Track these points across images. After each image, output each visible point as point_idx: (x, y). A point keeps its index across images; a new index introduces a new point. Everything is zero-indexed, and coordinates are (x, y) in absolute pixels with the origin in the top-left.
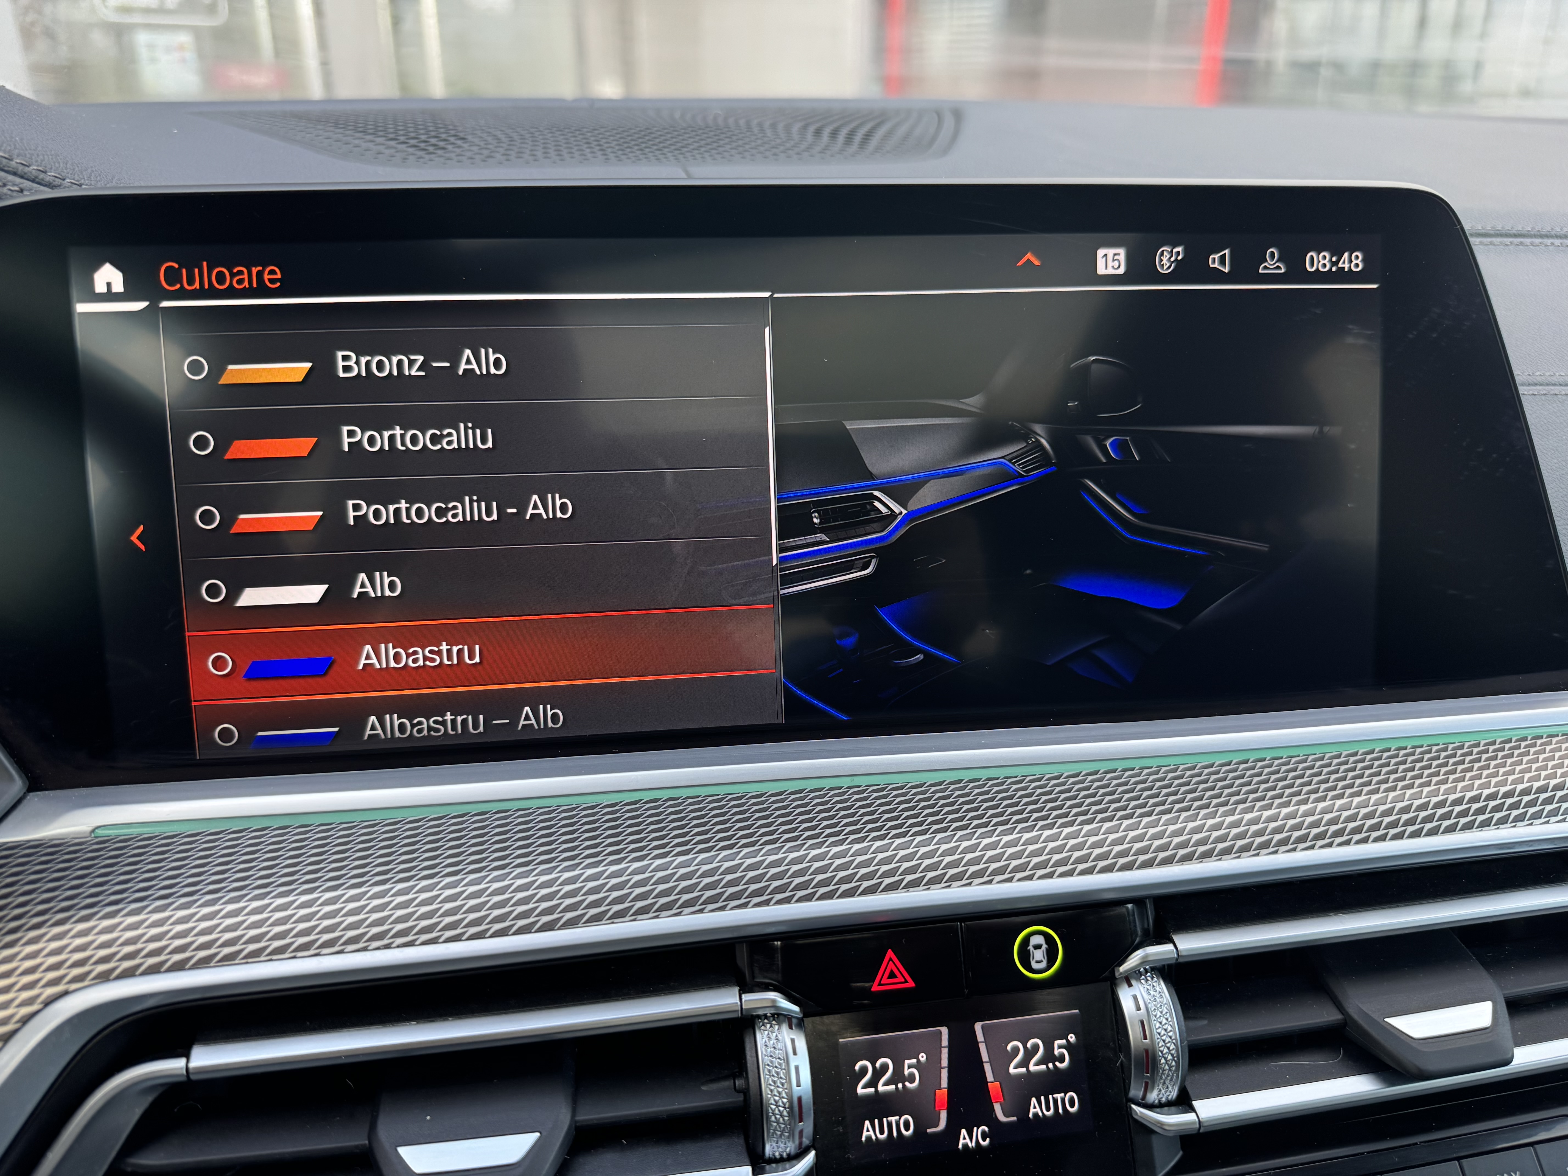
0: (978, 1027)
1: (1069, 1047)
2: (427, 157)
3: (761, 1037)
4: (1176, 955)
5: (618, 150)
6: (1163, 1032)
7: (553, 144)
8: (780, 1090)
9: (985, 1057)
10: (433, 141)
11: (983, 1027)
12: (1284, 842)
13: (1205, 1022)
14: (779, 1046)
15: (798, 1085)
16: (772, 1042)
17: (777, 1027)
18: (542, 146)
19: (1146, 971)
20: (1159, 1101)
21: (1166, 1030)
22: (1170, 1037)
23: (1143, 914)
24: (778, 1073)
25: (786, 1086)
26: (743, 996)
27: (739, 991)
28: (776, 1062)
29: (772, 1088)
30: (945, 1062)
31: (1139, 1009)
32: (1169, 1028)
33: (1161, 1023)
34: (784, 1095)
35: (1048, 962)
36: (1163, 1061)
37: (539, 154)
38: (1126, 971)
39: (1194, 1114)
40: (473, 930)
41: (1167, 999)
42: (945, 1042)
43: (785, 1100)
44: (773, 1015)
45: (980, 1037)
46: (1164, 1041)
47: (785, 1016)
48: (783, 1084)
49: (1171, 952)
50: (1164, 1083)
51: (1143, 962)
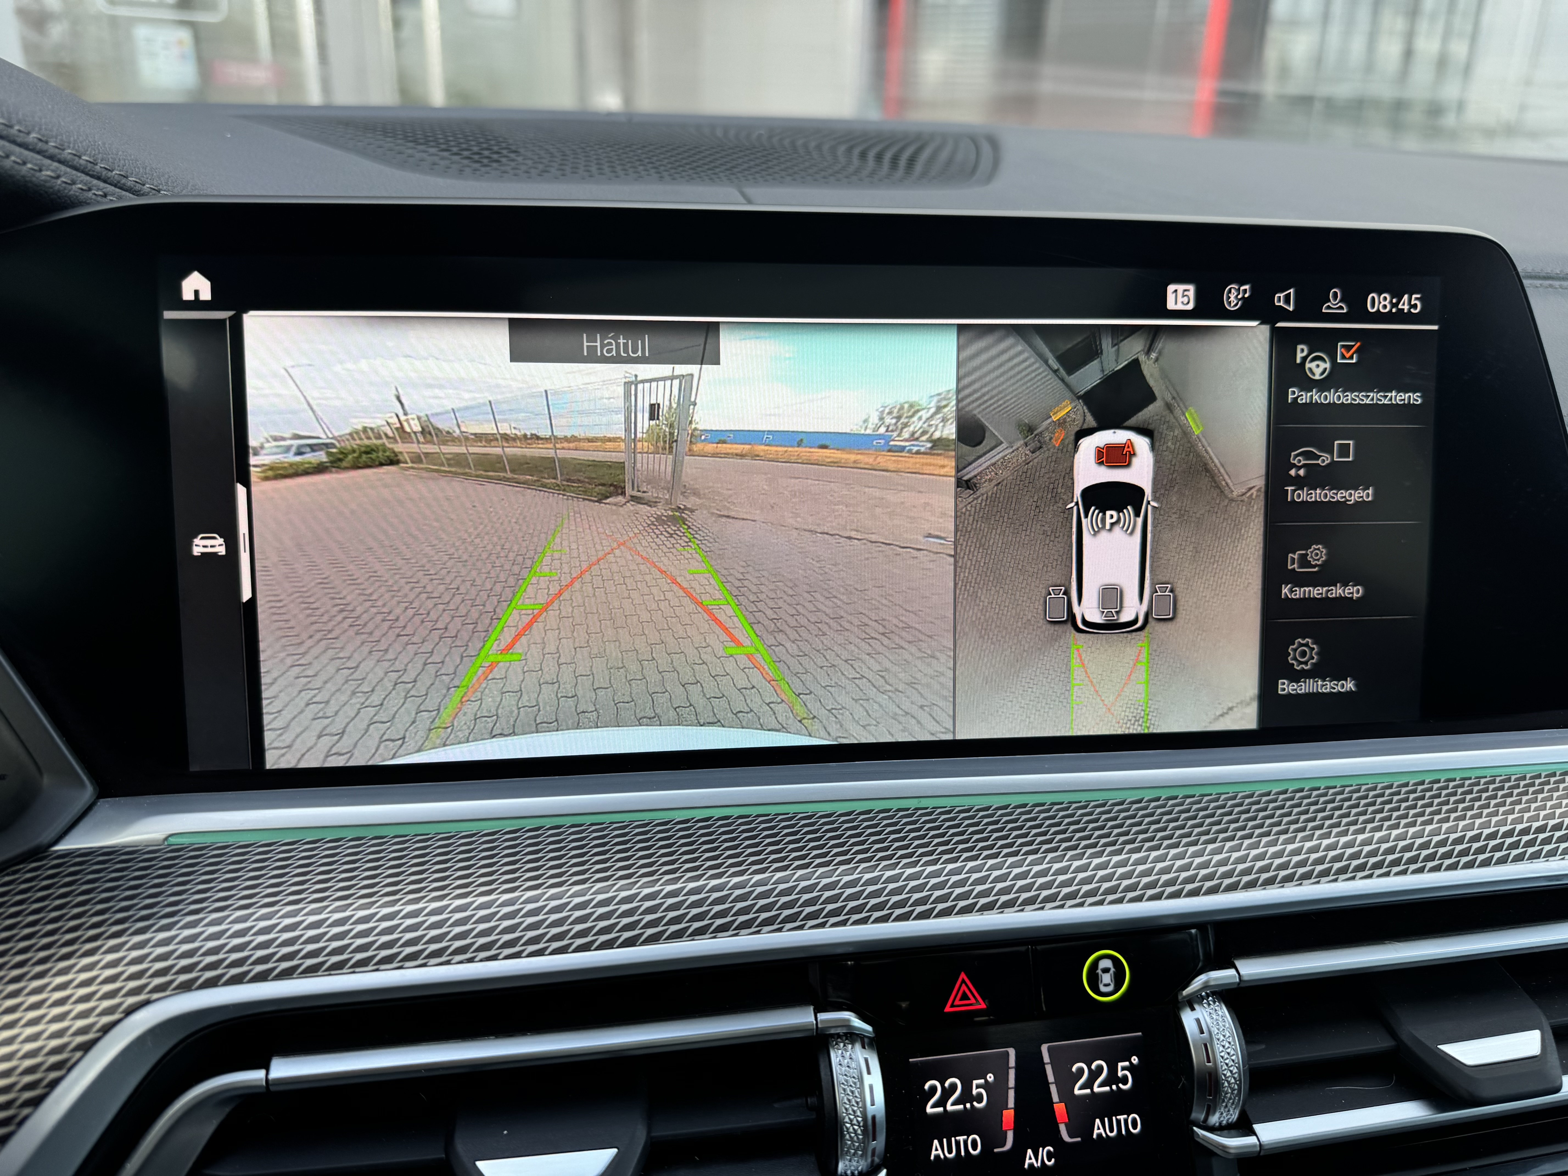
0: (1044, 1048)
1: (1131, 1068)
2: (483, 169)
3: (835, 1056)
4: (1238, 980)
5: (671, 168)
6: (1226, 1056)
7: (606, 159)
8: (855, 1108)
9: (1051, 1078)
10: (486, 153)
11: (1050, 1050)
12: (1343, 871)
13: (1263, 1047)
14: (853, 1065)
15: (873, 1104)
16: (846, 1061)
17: (850, 1046)
18: (595, 162)
19: (1208, 996)
20: (1220, 1123)
21: (1228, 1054)
22: (1233, 1061)
23: (1205, 939)
24: (852, 1092)
25: (860, 1105)
26: (818, 1015)
27: (814, 1010)
28: (851, 1080)
29: (848, 1106)
30: (1012, 1083)
31: (1202, 1032)
32: (1232, 1052)
33: (1224, 1046)
34: (859, 1113)
35: (1116, 985)
36: (1226, 1084)
37: (594, 169)
38: (1188, 995)
39: (1254, 1138)
40: (555, 945)
41: (1229, 1024)
42: (1012, 1062)
43: (860, 1119)
44: (846, 1034)
45: (1046, 1058)
46: (1227, 1064)
47: (857, 1035)
48: (857, 1103)
49: (1233, 977)
50: (1226, 1106)
51: (1206, 986)
